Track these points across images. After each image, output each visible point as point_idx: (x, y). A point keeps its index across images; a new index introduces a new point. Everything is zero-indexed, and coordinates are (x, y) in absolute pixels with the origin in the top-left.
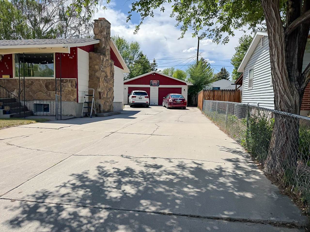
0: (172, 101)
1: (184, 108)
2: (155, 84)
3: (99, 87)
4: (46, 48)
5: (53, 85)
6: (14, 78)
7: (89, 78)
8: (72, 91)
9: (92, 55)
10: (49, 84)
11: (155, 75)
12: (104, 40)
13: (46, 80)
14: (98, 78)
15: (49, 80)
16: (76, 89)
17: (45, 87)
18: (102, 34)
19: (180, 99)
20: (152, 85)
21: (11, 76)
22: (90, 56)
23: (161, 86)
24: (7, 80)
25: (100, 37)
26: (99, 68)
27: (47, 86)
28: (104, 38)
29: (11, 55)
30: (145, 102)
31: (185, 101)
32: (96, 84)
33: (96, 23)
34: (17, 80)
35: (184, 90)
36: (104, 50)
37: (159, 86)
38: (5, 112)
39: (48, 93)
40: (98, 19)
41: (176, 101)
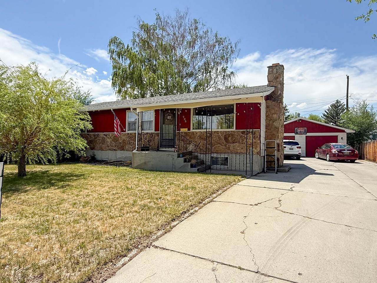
0: (337, 152)
1: (353, 162)
2: (301, 132)
3: (277, 138)
4: (240, 99)
5: (233, 137)
6: (191, 131)
7: (266, 128)
8: (255, 144)
9: (269, 103)
10: (229, 136)
11: (300, 121)
12: (280, 86)
13: (226, 132)
14: (277, 128)
15: (229, 132)
16: (259, 141)
17: (224, 140)
18: (278, 80)
19: (348, 150)
20: (297, 133)
21: (189, 129)
22: (268, 104)
23: (309, 134)
24: (184, 133)
25: (275, 83)
26: (278, 116)
27: (226, 139)
28: (279, 85)
29: (189, 110)
30: (297, 153)
31: (355, 153)
32: (274, 134)
33: (271, 70)
34: (194, 132)
35: (342, 138)
36: (280, 97)
37: (306, 134)
38: (192, 166)
39: (228, 146)
40: (272, 65)
41: (343, 153)
